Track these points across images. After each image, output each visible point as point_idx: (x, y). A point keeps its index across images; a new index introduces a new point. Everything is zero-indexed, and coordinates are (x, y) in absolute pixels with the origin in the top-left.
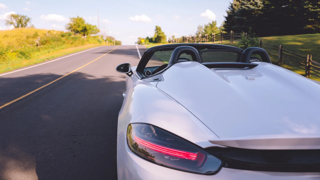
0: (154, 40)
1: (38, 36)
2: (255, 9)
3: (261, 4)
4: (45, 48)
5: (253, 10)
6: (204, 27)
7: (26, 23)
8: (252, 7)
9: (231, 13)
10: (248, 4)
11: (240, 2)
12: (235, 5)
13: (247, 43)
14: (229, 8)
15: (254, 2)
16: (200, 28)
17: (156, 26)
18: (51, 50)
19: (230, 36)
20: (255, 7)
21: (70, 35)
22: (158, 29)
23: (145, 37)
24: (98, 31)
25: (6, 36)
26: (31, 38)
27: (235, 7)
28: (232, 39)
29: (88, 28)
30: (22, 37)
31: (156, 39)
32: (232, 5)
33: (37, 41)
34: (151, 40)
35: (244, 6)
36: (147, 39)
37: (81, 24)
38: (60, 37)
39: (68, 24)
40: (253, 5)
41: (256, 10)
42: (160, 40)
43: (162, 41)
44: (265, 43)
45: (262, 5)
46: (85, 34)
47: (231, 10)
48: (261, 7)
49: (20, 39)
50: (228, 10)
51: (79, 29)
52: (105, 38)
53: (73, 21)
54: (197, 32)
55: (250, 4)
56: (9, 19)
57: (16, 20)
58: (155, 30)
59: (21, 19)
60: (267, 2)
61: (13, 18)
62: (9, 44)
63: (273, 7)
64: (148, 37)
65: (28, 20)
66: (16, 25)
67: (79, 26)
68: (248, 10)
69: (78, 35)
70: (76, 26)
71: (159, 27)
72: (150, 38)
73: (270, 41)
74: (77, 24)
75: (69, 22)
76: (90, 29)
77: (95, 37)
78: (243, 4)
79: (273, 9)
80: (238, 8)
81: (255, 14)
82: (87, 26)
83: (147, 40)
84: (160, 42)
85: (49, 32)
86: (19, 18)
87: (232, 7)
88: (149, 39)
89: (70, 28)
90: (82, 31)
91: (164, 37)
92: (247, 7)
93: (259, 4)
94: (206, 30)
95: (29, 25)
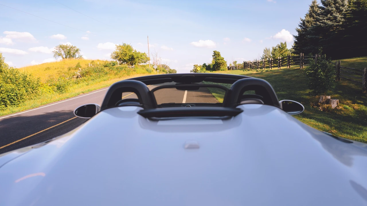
0: (212, 67)
1: (80, 67)
2: (333, 24)
3: (341, 18)
4: (85, 80)
5: (331, 26)
6: (271, 50)
7: (74, 54)
8: (330, 23)
9: (303, 31)
10: (325, 20)
11: (314, 18)
12: (308, 22)
13: (317, 67)
14: (300, 26)
15: (332, 16)
16: (266, 51)
17: (214, 52)
18: (91, 82)
19: (299, 60)
20: (333, 22)
21: (114, 65)
22: (216, 55)
23: (202, 64)
24: (148, 59)
25: (48, 68)
26: (73, 69)
27: (308, 25)
28: (302, 64)
29: (135, 57)
30: (63, 69)
31: (214, 65)
32: (304, 22)
33: (78, 73)
34: (208, 68)
35: (319, 22)
36: (203, 66)
37: (128, 52)
38: (103, 67)
39: (114, 53)
40: (331, 20)
41: (334, 26)
42: (219, 66)
43: (222, 68)
44: (344, 67)
45: (343, 20)
46: (133, 63)
47: (303, 28)
48: (342, 22)
49: (61, 72)
50: (299, 28)
51: (127, 58)
52: (156, 67)
53: (120, 49)
54: (263, 56)
55: (327, 20)
56: (57, 51)
57: (65, 52)
58: (213, 56)
59: (69, 50)
60: (348, 16)
61: (61, 49)
62: (49, 76)
63: (356, 21)
64: (205, 64)
65: (77, 51)
66: (64, 56)
67: (126, 55)
68: (324, 27)
69: (125, 65)
70: (123, 55)
71: (218, 52)
72: (207, 64)
73: (352, 64)
74: (124, 52)
75: (115, 51)
76: (137, 57)
77: (144, 66)
78: (318, 20)
79: (356, 23)
80: (312, 25)
81: (334, 31)
82: (134, 54)
83: (204, 68)
84: (219, 70)
85: (93, 62)
86: (68, 49)
87: (304, 24)
88: (206, 66)
89: (116, 57)
90: (129, 60)
91: (223, 64)
92: (322, 23)
93: (339, 19)
94: (275, 53)
95: (77, 55)
